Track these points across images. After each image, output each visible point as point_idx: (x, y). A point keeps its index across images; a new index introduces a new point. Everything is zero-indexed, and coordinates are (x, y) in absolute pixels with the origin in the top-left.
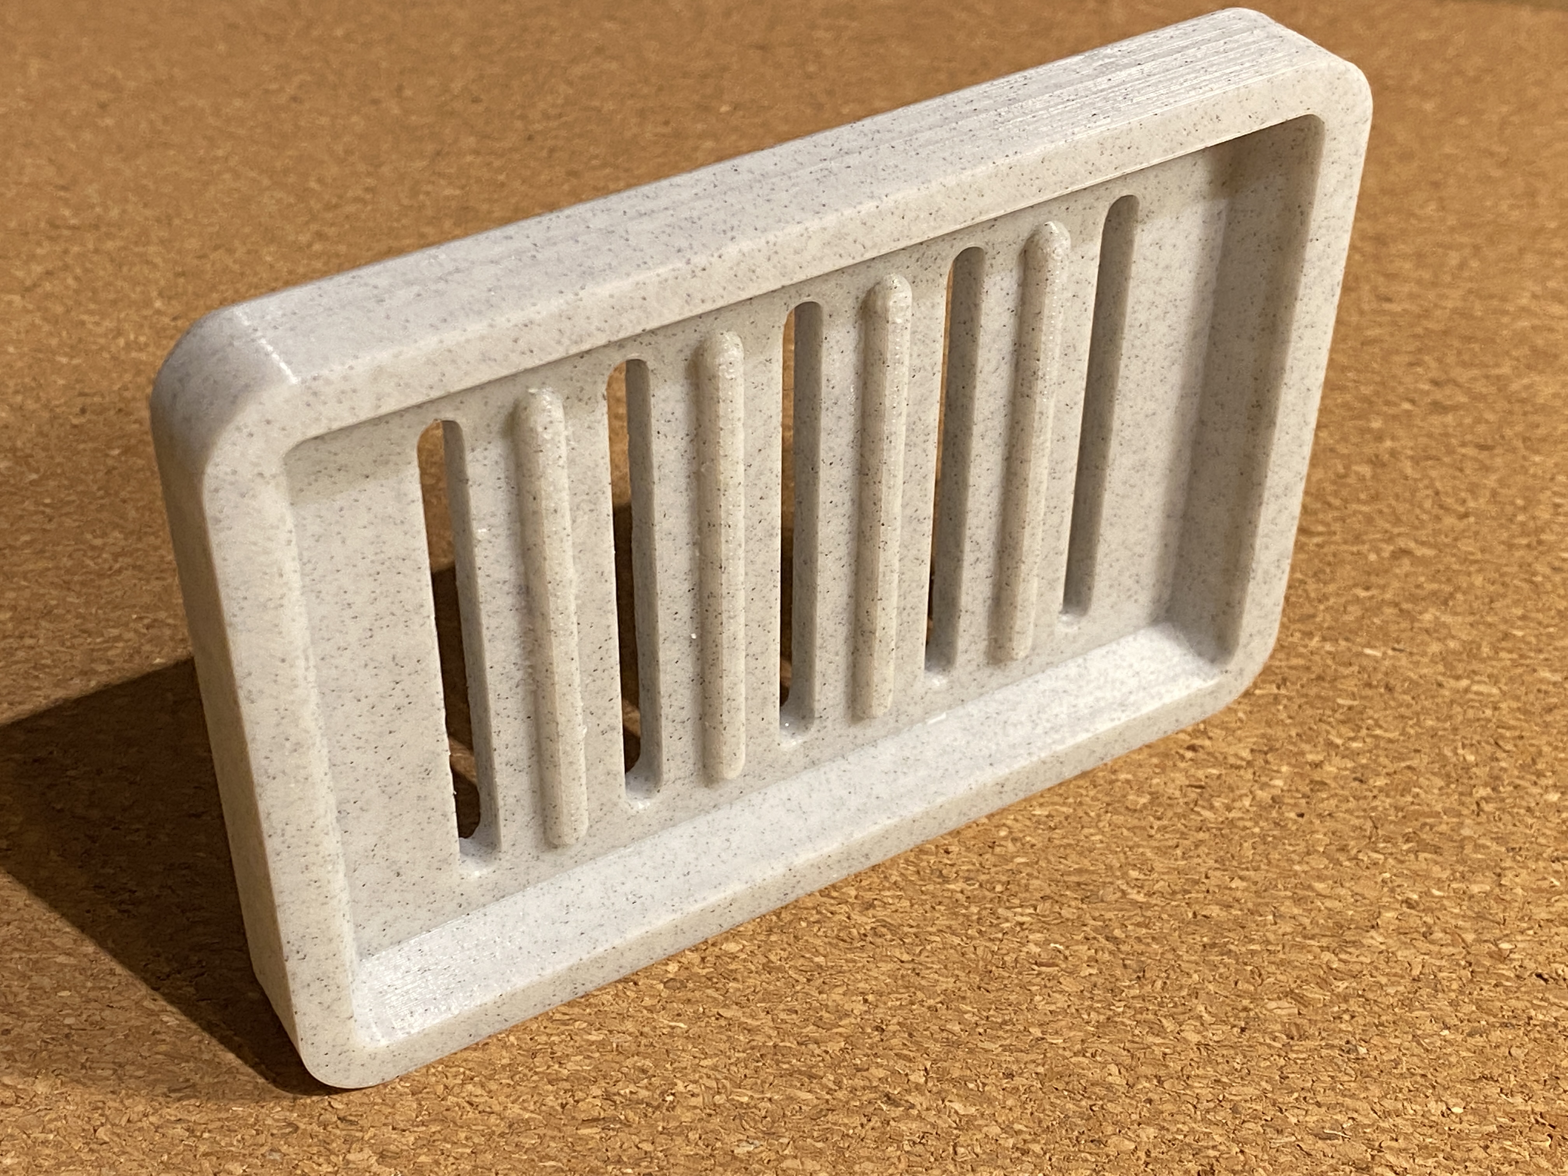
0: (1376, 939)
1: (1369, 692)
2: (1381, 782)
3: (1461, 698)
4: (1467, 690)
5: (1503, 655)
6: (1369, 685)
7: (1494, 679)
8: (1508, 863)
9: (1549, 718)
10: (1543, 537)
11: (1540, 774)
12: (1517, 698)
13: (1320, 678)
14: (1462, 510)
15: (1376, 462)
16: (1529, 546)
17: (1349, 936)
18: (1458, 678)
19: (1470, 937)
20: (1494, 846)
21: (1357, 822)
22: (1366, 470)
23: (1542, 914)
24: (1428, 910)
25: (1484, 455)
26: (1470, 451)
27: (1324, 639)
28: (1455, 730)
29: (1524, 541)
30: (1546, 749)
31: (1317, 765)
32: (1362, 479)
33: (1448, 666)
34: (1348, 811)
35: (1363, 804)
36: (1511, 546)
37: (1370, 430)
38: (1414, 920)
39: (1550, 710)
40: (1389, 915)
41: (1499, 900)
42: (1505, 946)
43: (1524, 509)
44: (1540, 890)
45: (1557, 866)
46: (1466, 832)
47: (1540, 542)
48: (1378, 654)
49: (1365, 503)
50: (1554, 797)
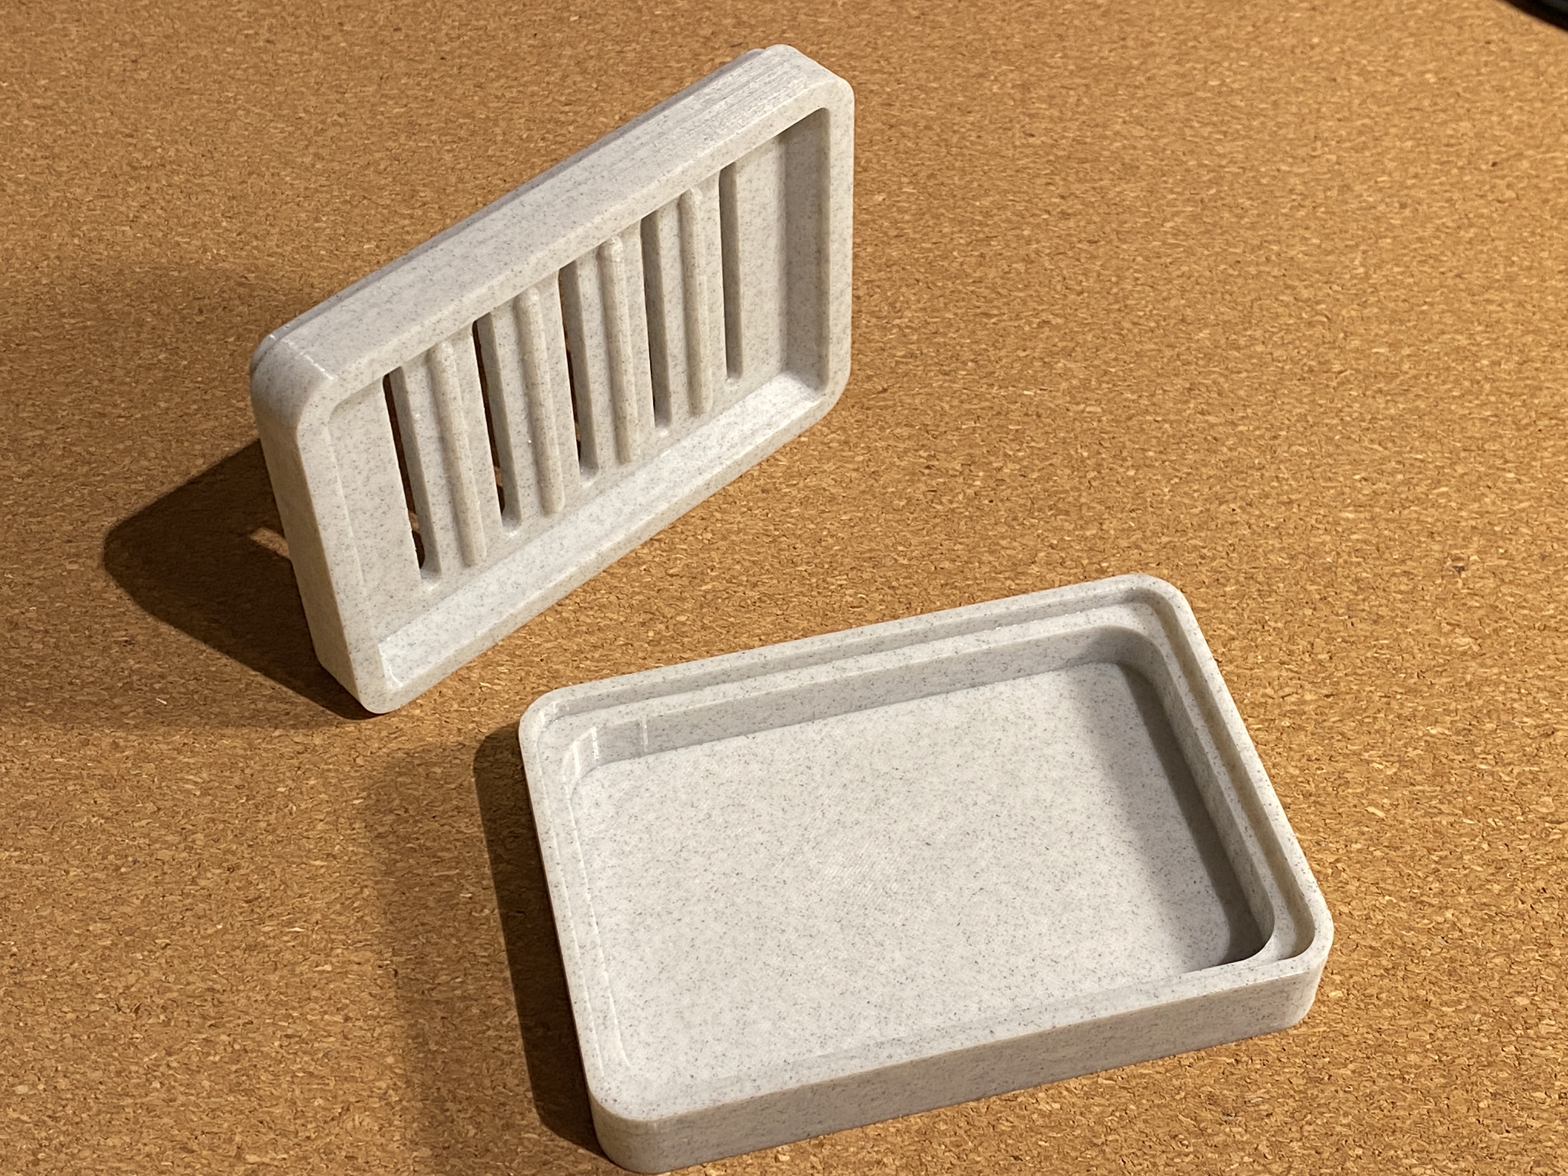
0: (1034, 569)
1: (1026, 419)
2: (1035, 475)
3: (1080, 417)
4: (1083, 411)
5: (1104, 385)
6: (1027, 415)
7: (1099, 402)
8: (1106, 516)
9: (1130, 423)
10: (1129, 302)
11: (1124, 460)
12: (1111, 413)
13: (999, 413)
14: (1079, 288)
15: (1027, 260)
16: (1119, 310)
17: (1019, 570)
18: (1078, 404)
19: (1085, 562)
20: (1098, 507)
21: (1022, 502)
22: (1021, 267)
23: (1124, 543)
24: (1063, 549)
25: (1092, 248)
26: (1084, 246)
27: (1000, 387)
28: (1076, 437)
29: (1117, 307)
30: (1128, 443)
31: (1000, 469)
32: (1019, 273)
33: (1073, 397)
34: (1018, 496)
35: (1026, 490)
36: (1108, 311)
37: (1023, 237)
38: (1056, 556)
39: (1130, 418)
40: (1042, 554)
41: (1101, 538)
42: (1104, 565)
43: (1117, 283)
44: (1123, 530)
45: (1133, 515)
46: (1083, 500)
47: (1126, 306)
48: (1031, 393)
49: (1020, 290)
50: (1131, 473)
